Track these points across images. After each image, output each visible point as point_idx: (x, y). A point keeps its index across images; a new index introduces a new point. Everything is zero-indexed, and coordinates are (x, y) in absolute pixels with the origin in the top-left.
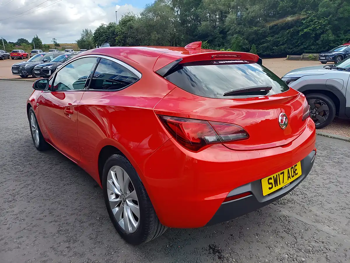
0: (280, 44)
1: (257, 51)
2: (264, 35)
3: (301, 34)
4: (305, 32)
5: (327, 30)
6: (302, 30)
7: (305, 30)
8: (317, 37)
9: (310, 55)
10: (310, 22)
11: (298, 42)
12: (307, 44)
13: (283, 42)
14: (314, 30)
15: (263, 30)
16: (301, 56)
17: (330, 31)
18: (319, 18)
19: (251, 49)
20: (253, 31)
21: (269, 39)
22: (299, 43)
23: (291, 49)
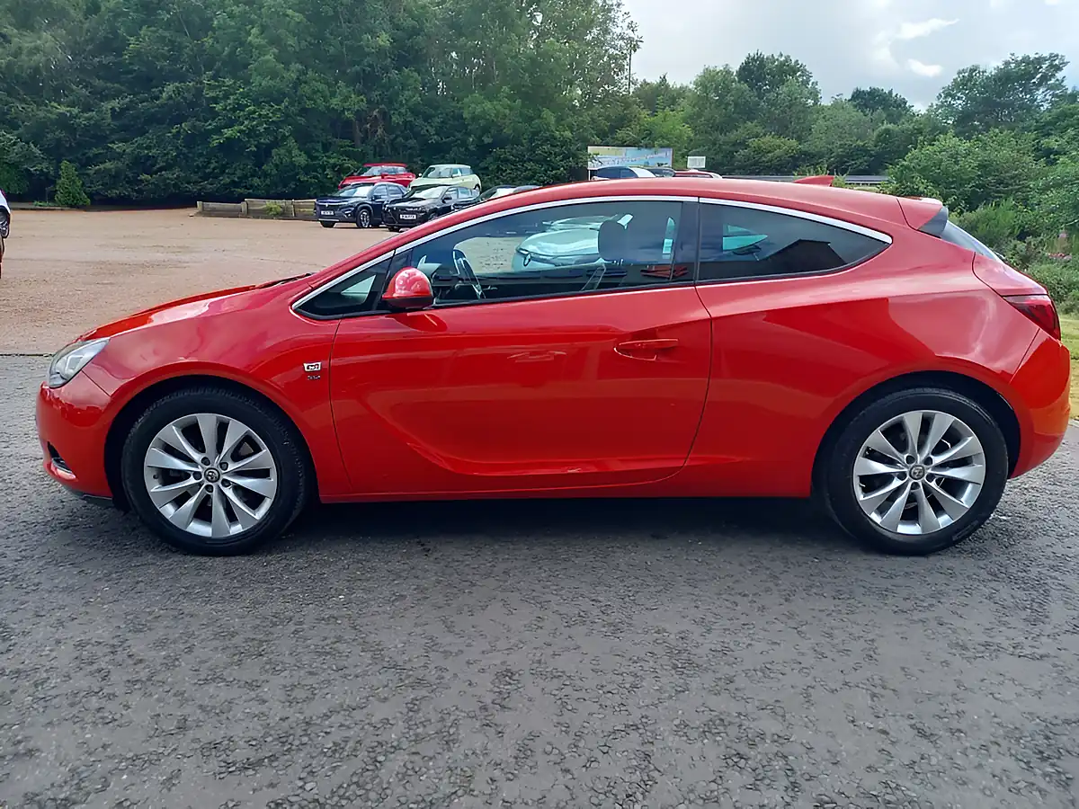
0: (158, 166)
1: (83, 184)
2: (98, 136)
3: (216, 141)
4: (226, 138)
5: (284, 138)
6: (218, 130)
7: (228, 132)
8: (263, 154)
9: (269, 203)
10: (234, 110)
11: (212, 166)
12: (239, 173)
13: (166, 162)
14: (251, 133)
15: (89, 119)
16: (243, 206)
17: (291, 142)
18: (257, 103)
19: (59, 177)
20: (54, 116)
21: (118, 147)
22: (214, 169)
23: (196, 183)
